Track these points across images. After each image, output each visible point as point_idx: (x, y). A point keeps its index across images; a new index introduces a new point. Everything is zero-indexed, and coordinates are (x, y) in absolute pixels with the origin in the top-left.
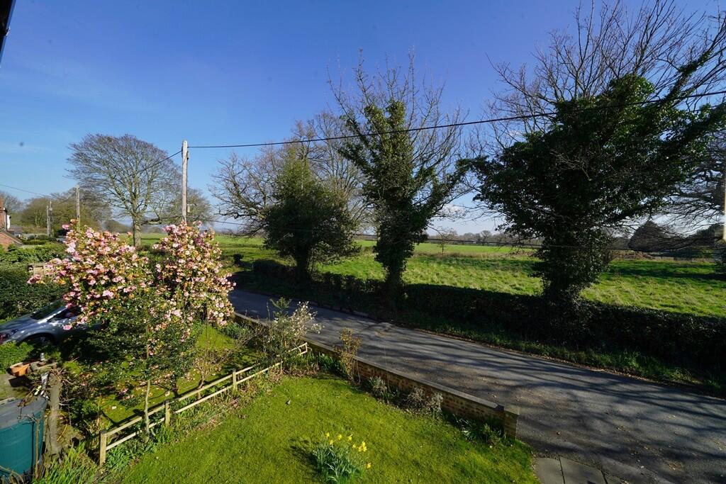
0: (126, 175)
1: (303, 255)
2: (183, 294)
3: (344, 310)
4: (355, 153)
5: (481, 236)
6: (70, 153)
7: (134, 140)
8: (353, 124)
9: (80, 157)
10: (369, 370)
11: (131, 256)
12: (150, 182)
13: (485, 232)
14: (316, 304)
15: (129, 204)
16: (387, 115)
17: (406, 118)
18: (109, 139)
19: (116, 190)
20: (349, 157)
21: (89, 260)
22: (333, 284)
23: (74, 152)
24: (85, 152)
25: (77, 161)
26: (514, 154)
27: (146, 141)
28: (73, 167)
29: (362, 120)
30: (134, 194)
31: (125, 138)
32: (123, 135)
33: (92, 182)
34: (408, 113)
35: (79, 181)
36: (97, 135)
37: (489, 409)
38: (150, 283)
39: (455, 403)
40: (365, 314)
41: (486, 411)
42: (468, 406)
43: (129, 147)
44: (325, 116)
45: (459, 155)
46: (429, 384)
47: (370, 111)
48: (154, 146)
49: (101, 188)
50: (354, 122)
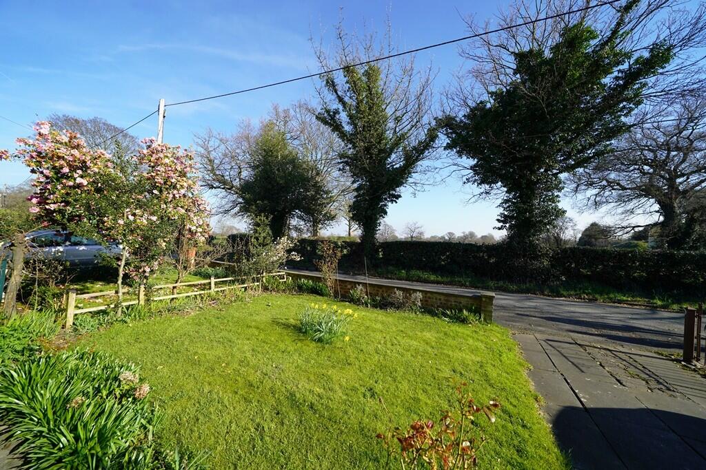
4: (333, 118)
5: (447, 238)
7: (104, 124)
8: (331, 85)
13: (449, 233)
17: (381, 83)
18: (76, 121)
20: (326, 123)
26: (478, 114)
29: (340, 79)
31: (95, 121)
32: (91, 117)
34: (382, 76)
37: (466, 300)
39: (434, 300)
41: (464, 302)
45: (430, 124)
47: (348, 69)
50: (333, 82)
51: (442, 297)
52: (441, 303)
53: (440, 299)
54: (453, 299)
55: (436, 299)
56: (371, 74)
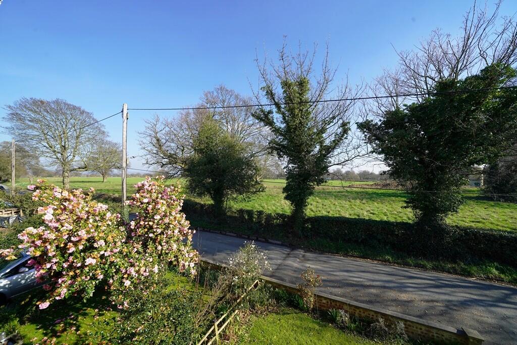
0: (57, 132)
1: (218, 195)
2: (156, 248)
3: (259, 239)
4: (266, 116)
6: (6, 113)
7: (65, 103)
8: (270, 94)
9: (15, 116)
10: (324, 301)
11: (105, 215)
12: (77, 137)
14: (235, 235)
15: (59, 155)
16: (296, 88)
18: (42, 102)
19: (48, 144)
20: (261, 120)
21: (66, 225)
22: (247, 217)
23: (10, 112)
24: (20, 112)
25: (12, 119)
27: (74, 105)
28: (8, 124)
30: (64, 147)
31: (57, 102)
32: (54, 99)
33: (25, 138)
35: (13, 136)
36: (31, 99)
37: (449, 334)
38: (123, 241)
39: (415, 329)
40: (278, 242)
41: (446, 335)
42: (427, 331)
43: (60, 109)
44: (221, 89)
46: (387, 313)
48: (82, 109)
49: (34, 142)
50: (271, 92)
51: (423, 328)
52: (423, 333)
53: (421, 329)
54: (434, 331)
55: (417, 328)
56: (302, 84)
